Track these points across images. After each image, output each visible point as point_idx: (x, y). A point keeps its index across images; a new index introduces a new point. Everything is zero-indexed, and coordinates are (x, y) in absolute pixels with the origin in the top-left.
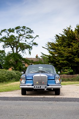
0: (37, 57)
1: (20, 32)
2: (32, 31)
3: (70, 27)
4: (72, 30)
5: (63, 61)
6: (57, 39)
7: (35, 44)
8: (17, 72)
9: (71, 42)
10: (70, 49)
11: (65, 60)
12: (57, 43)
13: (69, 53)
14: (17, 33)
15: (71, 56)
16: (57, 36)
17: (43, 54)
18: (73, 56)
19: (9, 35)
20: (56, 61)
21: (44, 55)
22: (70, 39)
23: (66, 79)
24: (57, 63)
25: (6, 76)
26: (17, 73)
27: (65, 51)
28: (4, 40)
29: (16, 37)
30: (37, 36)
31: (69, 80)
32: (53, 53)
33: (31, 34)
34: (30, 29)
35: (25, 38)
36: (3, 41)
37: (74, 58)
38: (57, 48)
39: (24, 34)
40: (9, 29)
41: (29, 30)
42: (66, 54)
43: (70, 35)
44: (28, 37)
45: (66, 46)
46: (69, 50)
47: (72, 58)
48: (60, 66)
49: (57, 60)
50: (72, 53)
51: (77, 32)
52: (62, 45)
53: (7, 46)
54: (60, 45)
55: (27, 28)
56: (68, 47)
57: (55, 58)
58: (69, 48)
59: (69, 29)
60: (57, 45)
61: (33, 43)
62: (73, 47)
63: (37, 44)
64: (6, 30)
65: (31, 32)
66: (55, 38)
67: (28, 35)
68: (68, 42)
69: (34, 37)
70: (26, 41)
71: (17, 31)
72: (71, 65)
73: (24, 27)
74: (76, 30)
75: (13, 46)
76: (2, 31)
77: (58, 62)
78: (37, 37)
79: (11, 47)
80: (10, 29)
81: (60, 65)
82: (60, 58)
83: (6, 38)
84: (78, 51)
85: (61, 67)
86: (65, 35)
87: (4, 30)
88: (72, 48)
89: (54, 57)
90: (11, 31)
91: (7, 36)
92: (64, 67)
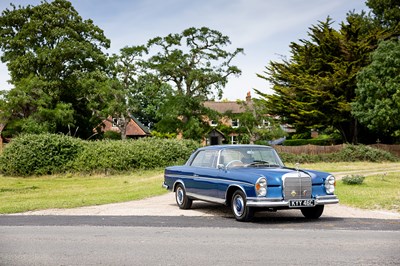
0: (248, 97)
1: (197, 41)
2: (226, 38)
3: (328, 20)
4: (330, 30)
5: (309, 110)
6: (295, 54)
7: (234, 70)
8: (189, 141)
9: (330, 61)
10: (326, 79)
11: (315, 106)
12: (296, 63)
13: (325, 89)
14: (188, 43)
15: (328, 98)
16: (294, 45)
17: (259, 93)
18: (332, 96)
19: (167, 52)
20: (290, 110)
21: (262, 95)
22: (327, 53)
23: (313, 156)
24: (292, 115)
25: (162, 153)
26: (188, 146)
27: (313, 84)
28: (156, 63)
29: (186, 55)
30: (240, 50)
31: (321, 159)
32: (283, 90)
33: (223, 47)
34: (220, 35)
35: (207, 57)
36: (153, 67)
37: (335, 102)
38: (292, 76)
39: (206, 47)
40: (167, 36)
41: (216, 36)
42: (316, 93)
43: (327, 41)
44: (215, 54)
45: (316, 73)
46: (323, 83)
47: (333, 103)
48: (299, 123)
49: (293, 107)
50: (331, 89)
51: (345, 33)
52: (307, 69)
53: (165, 78)
54: (301, 68)
55: (213, 32)
56: (320, 75)
57: (288, 104)
58: (324, 75)
59: (326, 26)
60: (294, 71)
61: (230, 69)
62: (333, 73)
63: (238, 71)
64: (159, 38)
65: (223, 40)
66: (291, 49)
67: (214, 50)
68: (321, 61)
69: (232, 53)
70: (209, 65)
71: (188, 40)
72: (329, 120)
73: (205, 30)
74: (343, 28)
75: (178, 79)
76: (151, 42)
77: (296, 112)
78: (240, 53)
79: (175, 81)
80: (170, 35)
81: (301, 120)
82: (299, 103)
83: (162, 60)
84: (347, 83)
85: (303, 126)
86: (315, 43)
87: (156, 40)
88: (330, 77)
89: (285, 101)
90: (172, 40)
91: (163, 52)
92: (312, 125)
